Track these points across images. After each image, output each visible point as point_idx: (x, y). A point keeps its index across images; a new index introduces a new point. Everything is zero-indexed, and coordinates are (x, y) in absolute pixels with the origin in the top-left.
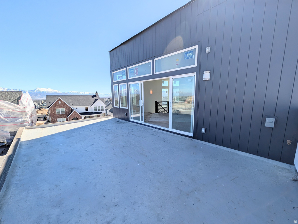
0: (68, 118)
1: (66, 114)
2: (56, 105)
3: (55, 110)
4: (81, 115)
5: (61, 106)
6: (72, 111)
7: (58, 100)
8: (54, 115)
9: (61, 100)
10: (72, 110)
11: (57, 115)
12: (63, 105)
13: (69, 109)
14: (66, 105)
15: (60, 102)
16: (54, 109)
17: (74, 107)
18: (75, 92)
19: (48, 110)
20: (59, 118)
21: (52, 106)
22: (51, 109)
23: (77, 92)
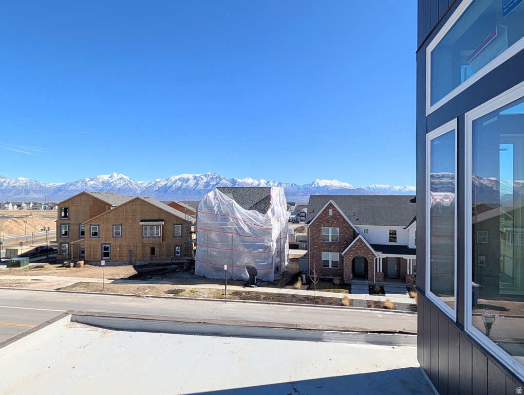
0: (343, 254)
1: (340, 244)
2: (324, 220)
3: (320, 231)
4: (376, 250)
5: (332, 223)
6: (354, 238)
7: (328, 208)
8: (317, 242)
9: (333, 207)
10: (355, 235)
11: (323, 243)
12: (337, 220)
13: (349, 230)
14: (344, 219)
15: (331, 212)
16: (317, 228)
17: (360, 228)
18: (383, 186)
19: (308, 229)
20: (324, 251)
21: (315, 221)
22: (312, 225)
23: (388, 186)
